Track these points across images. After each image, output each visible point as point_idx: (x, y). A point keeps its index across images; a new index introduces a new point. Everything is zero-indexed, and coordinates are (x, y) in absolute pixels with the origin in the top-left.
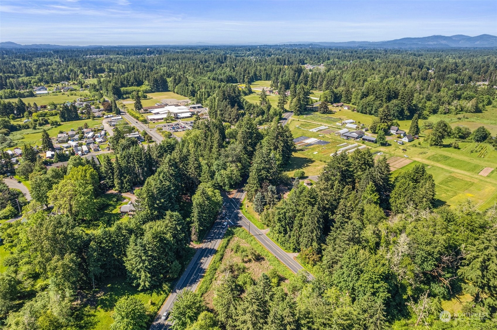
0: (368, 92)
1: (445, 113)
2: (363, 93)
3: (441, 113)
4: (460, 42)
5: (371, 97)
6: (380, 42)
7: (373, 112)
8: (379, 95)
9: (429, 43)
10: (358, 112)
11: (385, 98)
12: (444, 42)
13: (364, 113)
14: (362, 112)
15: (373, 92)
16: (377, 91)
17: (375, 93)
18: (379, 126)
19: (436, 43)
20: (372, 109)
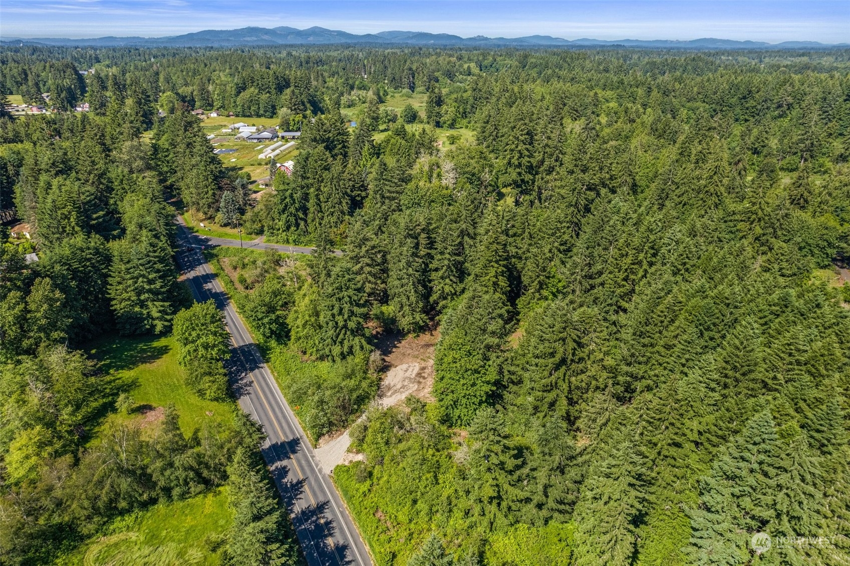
0: (245, 84)
1: (349, 107)
2: (237, 84)
3: (345, 107)
4: (289, 38)
5: (252, 91)
6: (164, 38)
7: (261, 112)
8: (263, 85)
9: (246, 39)
10: (237, 116)
11: (275, 89)
12: (266, 37)
13: (249, 116)
14: (244, 116)
15: (252, 83)
16: (258, 80)
17: (255, 84)
18: (294, 120)
19: (255, 39)
20: (259, 108)
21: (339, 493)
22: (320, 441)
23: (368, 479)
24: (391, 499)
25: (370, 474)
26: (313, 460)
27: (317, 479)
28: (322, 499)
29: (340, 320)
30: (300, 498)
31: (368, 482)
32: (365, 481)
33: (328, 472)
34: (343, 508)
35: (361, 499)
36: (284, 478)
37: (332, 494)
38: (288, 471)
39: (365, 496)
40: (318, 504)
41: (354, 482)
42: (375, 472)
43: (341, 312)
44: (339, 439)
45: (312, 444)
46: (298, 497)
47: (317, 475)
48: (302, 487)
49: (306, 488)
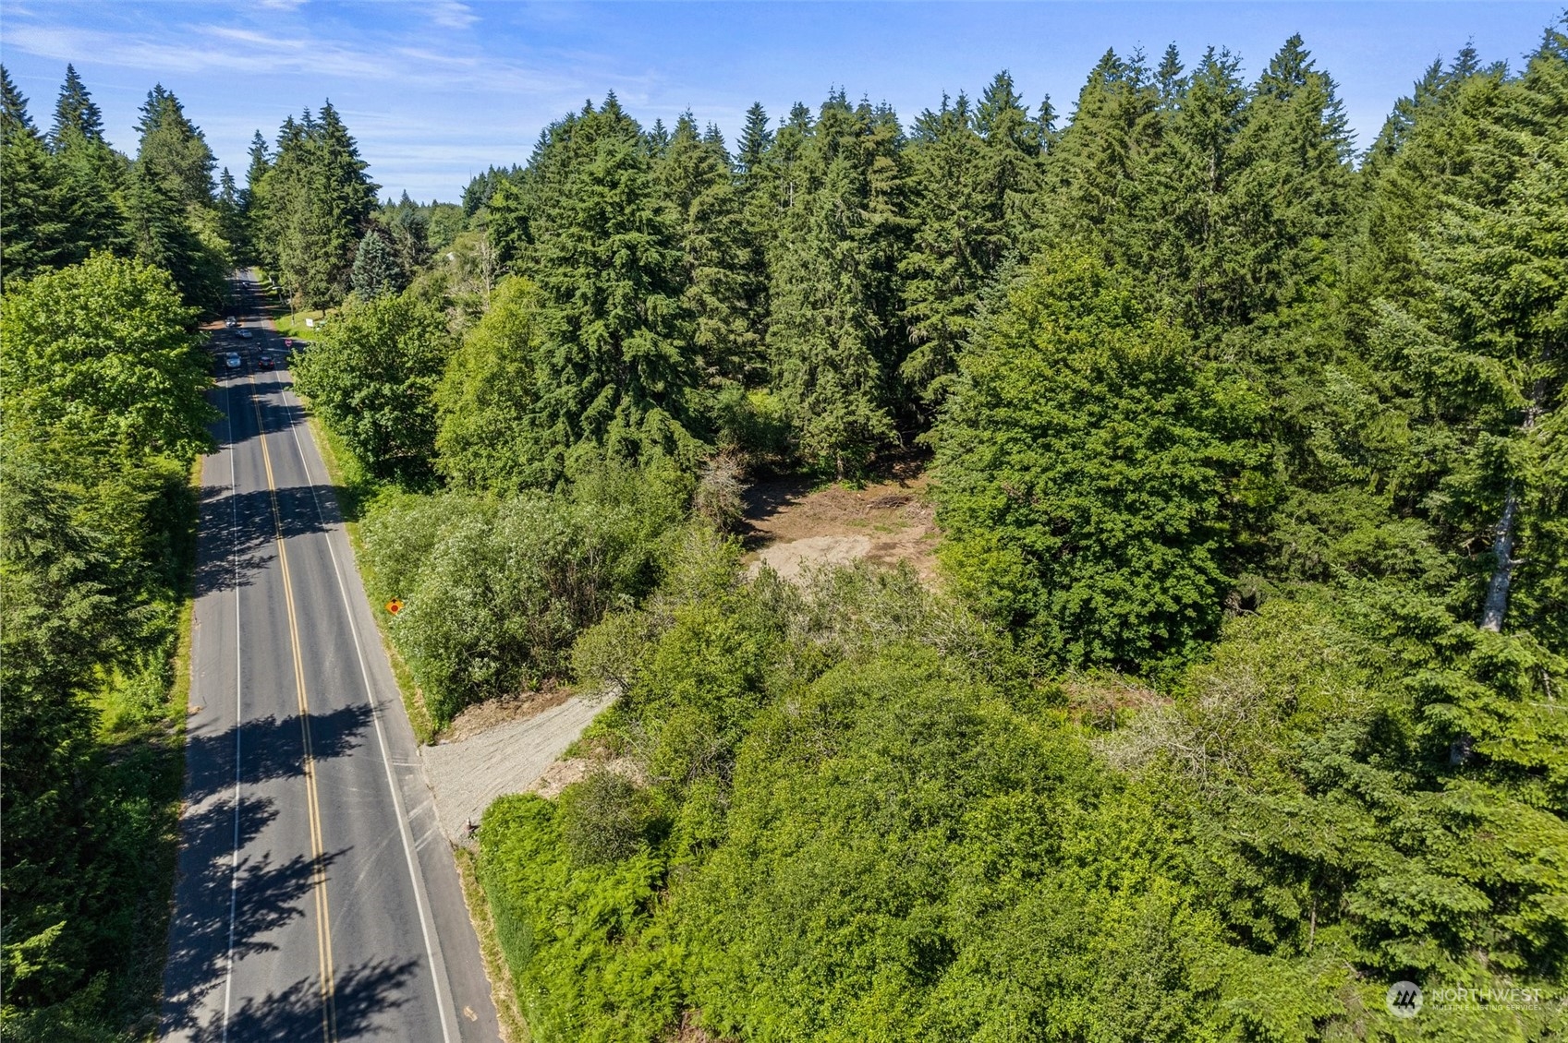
21: (482, 927)
22: (460, 721)
23: (643, 846)
24: (771, 947)
25: (658, 832)
26: (401, 786)
27: (390, 862)
28: (378, 951)
29: (594, 332)
30: (265, 946)
31: (640, 865)
32: (626, 853)
33: (457, 832)
34: (483, 1006)
35: (587, 950)
36: (228, 850)
37: (443, 930)
38: (264, 822)
39: (615, 935)
40: (346, 980)
41: (562, 866)
42: (685, 816)
43: (599, 305)
44: (540, 717)
45: (420, 729)
46: (259, 937)
47: (396, 843)
48: (302, 889)
49: (319, 899)
